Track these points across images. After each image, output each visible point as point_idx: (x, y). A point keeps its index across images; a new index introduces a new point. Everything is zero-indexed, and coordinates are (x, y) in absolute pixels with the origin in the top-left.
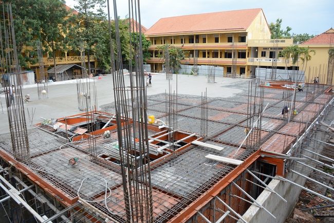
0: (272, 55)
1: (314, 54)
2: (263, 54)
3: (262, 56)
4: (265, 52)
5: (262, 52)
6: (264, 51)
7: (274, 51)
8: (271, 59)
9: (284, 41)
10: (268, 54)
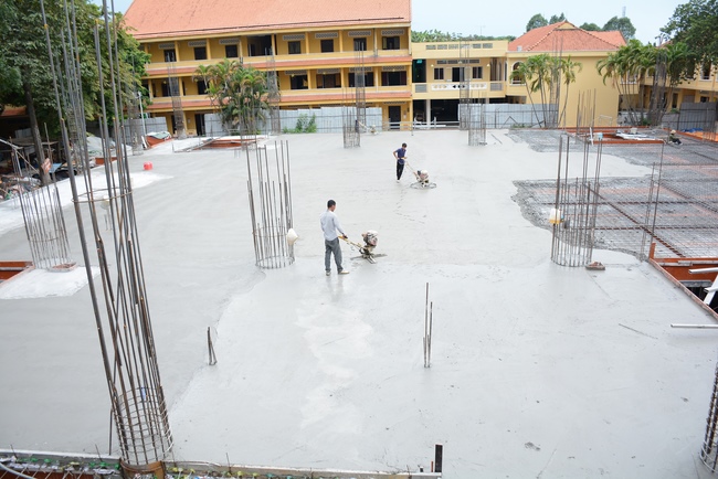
0: (457, 76)
1: (581, 69)
2: (439, 74)
3: (436, 78)
4: (442, 70)
5: (436, 70)
6: (439, 66)
7: (463, 65)
8: (457, 84)
9: (490, 46)
10: (448, 73)
